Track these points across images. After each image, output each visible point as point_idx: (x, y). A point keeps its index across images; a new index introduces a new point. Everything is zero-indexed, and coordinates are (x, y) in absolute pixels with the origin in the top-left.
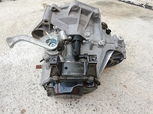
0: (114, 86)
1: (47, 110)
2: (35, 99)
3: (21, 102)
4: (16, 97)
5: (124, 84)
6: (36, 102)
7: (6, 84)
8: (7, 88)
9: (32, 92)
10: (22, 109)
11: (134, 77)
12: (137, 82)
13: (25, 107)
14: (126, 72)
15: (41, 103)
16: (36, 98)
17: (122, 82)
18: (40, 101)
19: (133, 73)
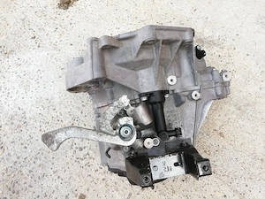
0: (206, 137)
1: (117, 190)
2: (93, 175)
3: (73, 183)
4: (62, 176)
5: (220, 131)
6: (96, 181)
7: (33, 154)
8: (38, 162)
9: (83, 163)
10: (79, 194)
11: (234, 116)
12: (238, 125)
13: (82, 191)
14: (221, 108)
15: (103, 180)
16: (93, 173)
17: (217, 129)
18: (102, 177)
19: (232, 109)
